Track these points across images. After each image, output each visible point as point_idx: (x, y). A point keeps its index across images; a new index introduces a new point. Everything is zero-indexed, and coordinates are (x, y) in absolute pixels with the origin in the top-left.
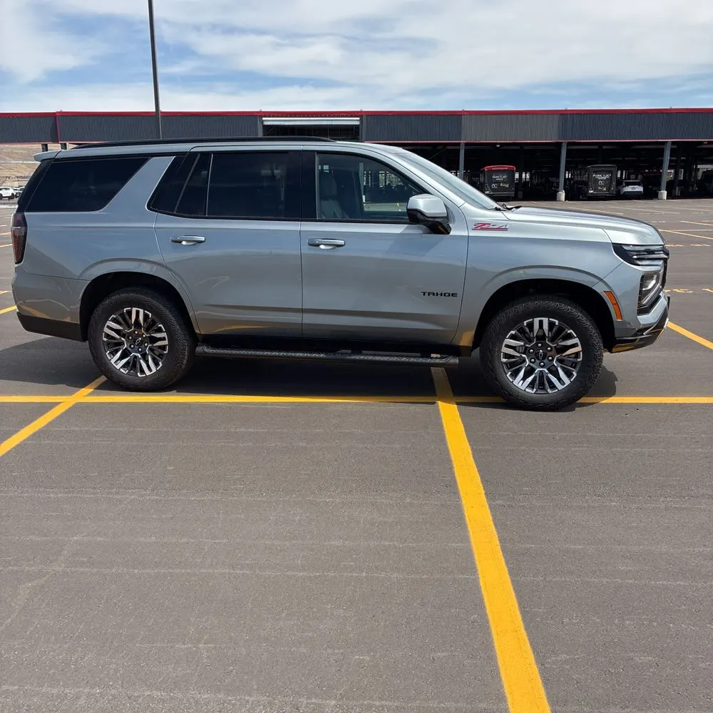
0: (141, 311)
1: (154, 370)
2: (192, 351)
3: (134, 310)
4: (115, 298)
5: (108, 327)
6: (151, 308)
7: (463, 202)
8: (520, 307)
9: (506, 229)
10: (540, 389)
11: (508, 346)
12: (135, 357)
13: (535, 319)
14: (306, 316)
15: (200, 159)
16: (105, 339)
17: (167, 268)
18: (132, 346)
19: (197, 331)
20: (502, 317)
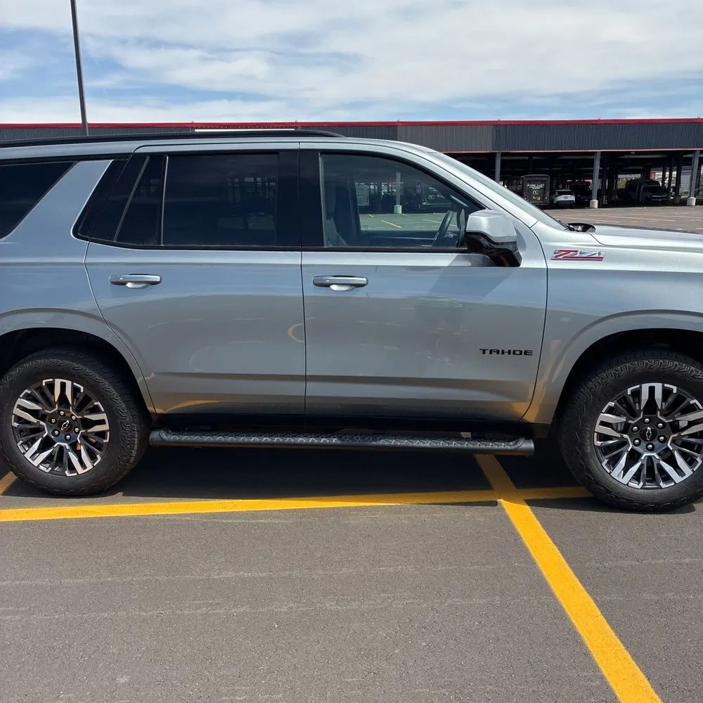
0: (69, 384)
1: (89, 466)
2: (144, 438)
3: (58, 382)
4: (29, 365)
5: (19, 407)
6: (83, 379)
7: (534, 220)
8: (624, 368)
9: (600, 259)
10: (648, 481)
11: (603, 423)
12: (61, 448)
13: (643, 385)
14: (311, 385)
15: (149, 163)
16: (16, 425)
17: (105, 322)
18: (56, 432)
19: (150, 409)
20: (596, 383)
